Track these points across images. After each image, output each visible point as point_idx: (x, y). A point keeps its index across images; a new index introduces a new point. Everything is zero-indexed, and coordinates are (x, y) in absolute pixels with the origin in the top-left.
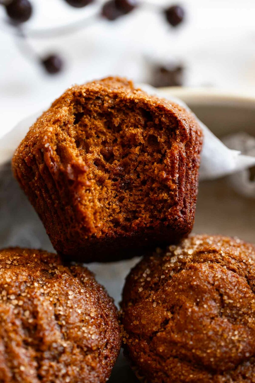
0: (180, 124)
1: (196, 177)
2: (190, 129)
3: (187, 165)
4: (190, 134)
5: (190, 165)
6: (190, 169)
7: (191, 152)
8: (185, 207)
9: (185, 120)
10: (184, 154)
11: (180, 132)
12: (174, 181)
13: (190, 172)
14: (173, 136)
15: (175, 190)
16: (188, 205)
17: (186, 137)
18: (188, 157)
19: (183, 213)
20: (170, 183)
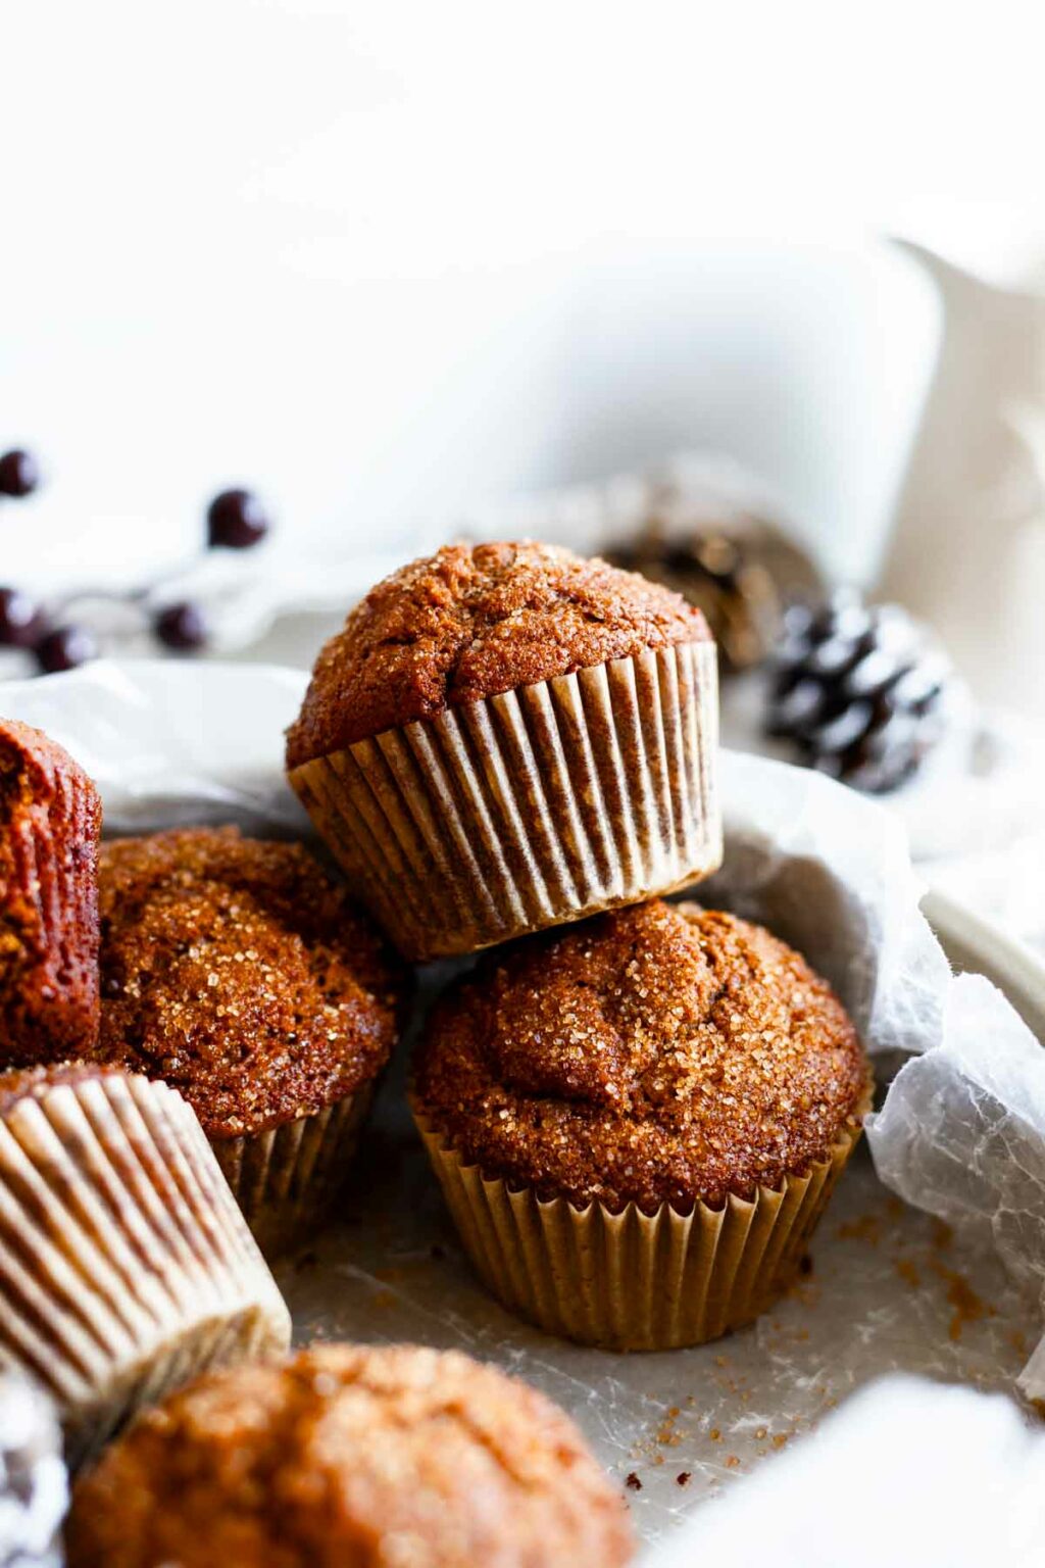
0: (26, 760)
1: (90, 896)
2: (57, 774)
3: (60, 860)
4: (58, 784)
5: (69, 859)
6: (68, 870)
7: (65, 831)
8: (68, 966)
9: (39, 749)
10: (48, 835)
11: (31, 779)
12: (28, 901)
13: (70, 878)
14: (15, 792)
15: (34, 925)
16: (73, 960)
17: (47, 791)
18: (60, 842)
19: (64, 979)
20: (20, 906)
